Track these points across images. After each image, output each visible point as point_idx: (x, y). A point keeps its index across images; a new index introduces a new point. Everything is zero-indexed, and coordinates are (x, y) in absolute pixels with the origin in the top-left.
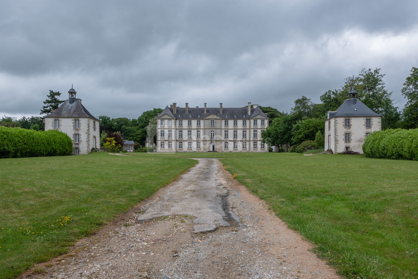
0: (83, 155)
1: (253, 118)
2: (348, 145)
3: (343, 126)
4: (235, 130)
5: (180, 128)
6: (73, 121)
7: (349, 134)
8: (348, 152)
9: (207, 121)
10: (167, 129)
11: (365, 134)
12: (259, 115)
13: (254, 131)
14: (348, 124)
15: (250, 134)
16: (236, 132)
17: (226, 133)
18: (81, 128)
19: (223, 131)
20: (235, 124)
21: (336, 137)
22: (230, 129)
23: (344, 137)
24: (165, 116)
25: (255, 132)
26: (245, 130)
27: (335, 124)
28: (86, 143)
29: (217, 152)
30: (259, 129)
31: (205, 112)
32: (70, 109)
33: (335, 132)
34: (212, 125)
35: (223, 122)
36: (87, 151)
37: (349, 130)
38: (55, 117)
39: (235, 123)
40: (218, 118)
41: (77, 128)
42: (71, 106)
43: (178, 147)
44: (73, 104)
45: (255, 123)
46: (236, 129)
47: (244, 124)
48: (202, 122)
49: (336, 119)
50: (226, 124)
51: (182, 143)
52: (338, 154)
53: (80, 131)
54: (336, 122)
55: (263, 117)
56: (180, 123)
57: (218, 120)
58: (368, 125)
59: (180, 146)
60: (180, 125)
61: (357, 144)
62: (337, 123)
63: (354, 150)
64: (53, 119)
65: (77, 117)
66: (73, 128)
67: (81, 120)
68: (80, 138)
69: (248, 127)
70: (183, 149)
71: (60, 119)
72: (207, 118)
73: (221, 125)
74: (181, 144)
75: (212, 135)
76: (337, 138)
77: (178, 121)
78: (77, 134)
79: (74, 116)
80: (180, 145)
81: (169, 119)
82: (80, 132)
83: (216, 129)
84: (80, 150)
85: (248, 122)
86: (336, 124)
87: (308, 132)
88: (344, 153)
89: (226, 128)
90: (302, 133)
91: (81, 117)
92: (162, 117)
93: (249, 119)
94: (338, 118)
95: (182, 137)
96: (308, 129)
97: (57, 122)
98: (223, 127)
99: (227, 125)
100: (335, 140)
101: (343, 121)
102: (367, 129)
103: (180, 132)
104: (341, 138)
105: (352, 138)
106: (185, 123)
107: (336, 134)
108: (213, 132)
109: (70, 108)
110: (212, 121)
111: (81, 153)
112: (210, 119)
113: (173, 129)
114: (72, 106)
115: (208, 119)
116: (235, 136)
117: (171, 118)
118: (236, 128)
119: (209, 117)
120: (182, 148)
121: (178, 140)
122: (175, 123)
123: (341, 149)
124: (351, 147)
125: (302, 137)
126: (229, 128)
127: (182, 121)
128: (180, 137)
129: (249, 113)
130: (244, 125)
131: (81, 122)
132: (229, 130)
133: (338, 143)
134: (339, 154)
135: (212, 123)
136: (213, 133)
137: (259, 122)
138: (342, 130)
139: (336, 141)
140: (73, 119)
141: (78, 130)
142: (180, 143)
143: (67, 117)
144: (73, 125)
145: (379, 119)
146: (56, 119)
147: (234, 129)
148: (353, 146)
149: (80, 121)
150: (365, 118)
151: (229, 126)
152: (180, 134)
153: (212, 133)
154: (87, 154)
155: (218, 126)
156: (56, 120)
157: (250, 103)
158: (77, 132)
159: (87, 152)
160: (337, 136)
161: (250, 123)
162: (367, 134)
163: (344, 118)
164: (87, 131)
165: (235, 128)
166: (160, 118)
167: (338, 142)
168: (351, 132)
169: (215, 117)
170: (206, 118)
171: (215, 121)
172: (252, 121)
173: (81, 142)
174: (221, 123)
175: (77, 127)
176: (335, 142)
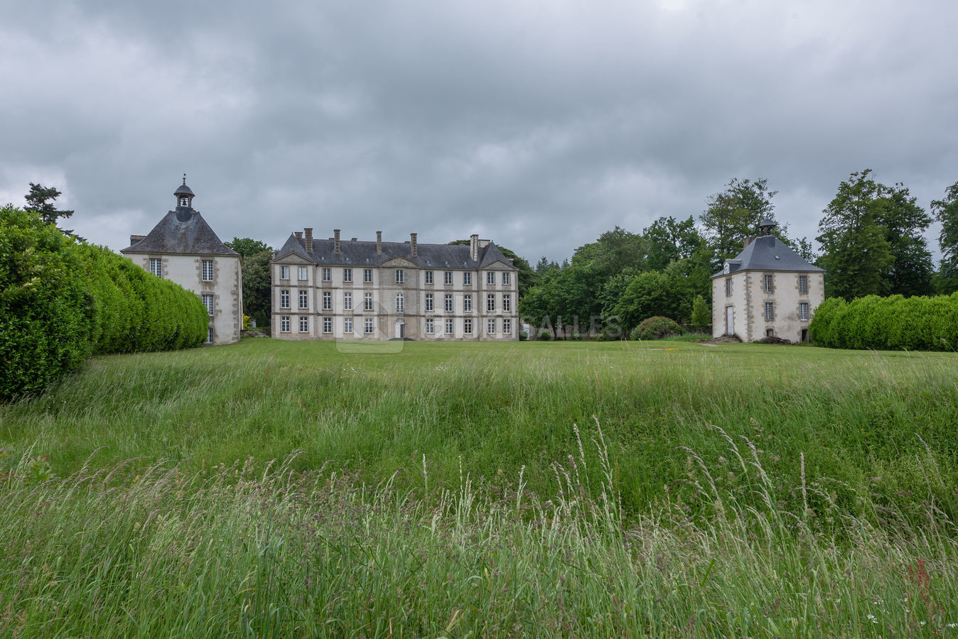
0: (225, 345)
1: (486, 268)
2: (770, 325)
3: (761, 288)
4: (449, 293)
5: (326, 285)
6: (197, 264)
7: (771, 304)
8: (771, 339)
9: (387, 273)
10: (296, 286)
11: (798, 305)
12: (498, 262)
13: (489, 297)
14: (769, 287)
15: (479, 303)
16: (450, 297)
17: (429, 299)
18: (220, 280)
19: (423, 294)
20: (448, 280)
21: (750, 309)
22: (438, 291)
23: (762, 310)
24: (290, 257)
25: (491, 299)
26: (470, 294)
27: (747, 283)
28: (232, 316)
29: (412, 340)
30: (498, 291)
31: (379, 252)
32: (184, 234)
33: (748, 301)
34: (398, 280)
35: (423, 274)
36: (235, 336)
37: (772, 297)
38: (148, 253)
39: (446, 278)
40: (411, 265)
41: (208, 280)
42: (183, 226)
43: (321, 330)
44: (190, 222)
45: (491, 279)
46: (450, 291)
47: (467, 280)
48: (375, 272)
49: (749, 275)
50: (429, 279)
51: (330, 320)
52: (754, 342)
53: (215, 287)
54: (750, 280)
55: (506, 267)
56: (325, 274)
57: (412, 271)
58: (804, 288)
59: (326, 327)
60: (325, 279)
61: (786, 324)
62: (751, 283)
63: (782, 336)
64: (147, 257)
65: (210, 255)
66: (197, 279)
67: (219, 262)
68: (217, 304)
69: (474, 287)
70: (332, 334)
71: (164, 257)
72: (388, 264)
73: (418, 281)
74: (328, 322)
75: (398, 303)
76: (751, 312)
77: (320, 270)
78: (207, 295)
79: (201, 251)
80: (326, 324)
81: (301, 265)
82: (217, 290)
83: (409, 289)
84: (218, 334)
85: (474, 275)
86: (749, 285)
87: (649, 300)
88: (765, 342)
89: (428, 287)
90: (636, 301)
91: (219, 255)
92: (285, 260)
93: (477, 271)
94: (752, 273)
95: (329, 307)
96: (649, 294)
97: (156, 265)
98: (422, 286)
99: (431, 282)
100: (748, 316)
101: (761, 279)
102: (801, 295)
103: (325, 295)
104: (759, 311)
105: (777, 311)
106: (337, 274)
107: (751, 304)
108: (402, 295)
109: (182, 231)
110: (398, 272)
111: (218, 341)
112: (394, 267)
113: (311, 287)
114: (186, 228)
115: (390, 268)
116: (449, 305)
117: (306, 262)
118: (450, 288)
119: (393, 263)
120: (330, 331)
121: (320, 312)
122: (315, 273)
123: (760, 334)
124: (776, 330)
125: (637, 310)
126: (436, 287)
127: (329, 271)
128: (325, 307)
129: (475, 257)
130: (465, 282)
131: (218, 266)
132: (435, 293)
133: (753, 322)
134: (756, 342)
135: (398, 276)
136: (402, 299)
137: (498, 276)
138: (759, 297)
139: (750, 317)
140: (199, 258)
141: (210, 285)
142: (326, 320)
143: (184, 254)
144: (198, 272)
145: (820, 276)
146: (154, 257)
147: (447, 291)
148: (779, 328)
149: (217, 263)
150: (797, 274)
151: (435, 283)
152: (325, 299)
153: (398, 299)
154: (234, 343)
155: (412, 284)
156: (154, 260)
157: (477, 236)
158: (208, 290)
159: (233, 339)
160: (752, 307)
161: (479, 279)
162: (801, 304)
163: (762, 273)
164: (235, 289)
165: (448, 288)
166: (279, 262)
167: (753, 320)
168: (775, 300)
169: (405, 263)
170: (384, 265)
171: (405, 271)
172: (484, 274)
173: (219, 314)
174: (418, 276)
175: (208, 278)
176: (748, 321)
